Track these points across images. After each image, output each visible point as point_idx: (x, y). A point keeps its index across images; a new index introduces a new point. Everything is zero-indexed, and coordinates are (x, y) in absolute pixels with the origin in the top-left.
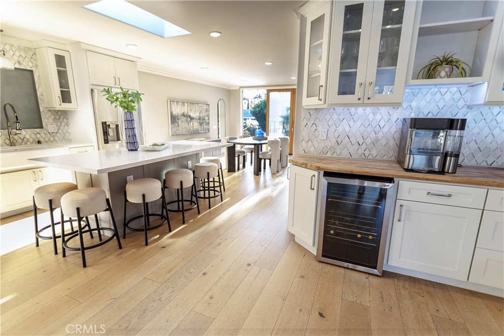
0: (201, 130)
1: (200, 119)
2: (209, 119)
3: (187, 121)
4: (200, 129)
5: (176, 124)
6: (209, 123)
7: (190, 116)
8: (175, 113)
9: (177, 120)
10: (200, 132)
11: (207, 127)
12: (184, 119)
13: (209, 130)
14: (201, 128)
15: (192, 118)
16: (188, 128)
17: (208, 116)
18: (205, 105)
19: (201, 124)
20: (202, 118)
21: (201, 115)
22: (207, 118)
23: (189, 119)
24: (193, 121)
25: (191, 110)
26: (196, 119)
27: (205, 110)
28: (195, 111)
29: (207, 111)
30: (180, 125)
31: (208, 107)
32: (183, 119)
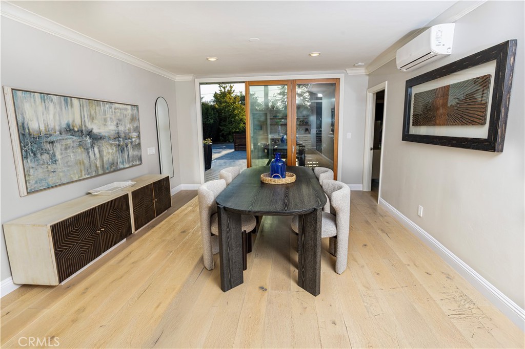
0: (123, 163)
1: (119, 137)
2: (139, 137)
3: (80, 145)
4: (120, 160)
5: (45, 157)
6: (139, 144)
7: (90, 133)
9: (48, 146)
10: (122, 166)
11: (136, 153)
12: (71, 140)
13: (140, 159)
14: (123, 157)
15: (96, 139)
16: (86, 162)
17: (137, 130)
18: (129, 107)
19: (121, 149)
20: (123, 135)
21: (121, 128)
22: (134, 134)
23: (88, 140)
24: (100, 143)
25: (92, 119)
26: (109, 138)
27: (129, 117)
28: (105, 120)
29: (134, 119)
30: (58, 156)
31: (135, 111)
32: (69, 142)
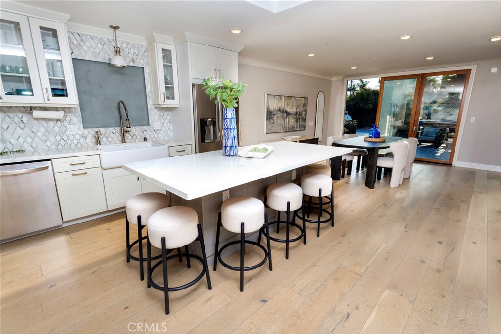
0: (297, 128)
1: (297, 114)
2: (306, 115)
3: (282, 117)
4: (296, 126)
5: (272, 120)
6: (305, 119)
7: (286, 112)
8: (271, 108)
9: (273, 116)
10: (296, 129)
11: (303, 123)
12: (280, 114)
13: (305, 127)
14: (297, 124)
15: (288, 114)
16: (283, 125)
17: (305, 111)
18: (303, 99)
19: (297, 120)
20: (298, 113)
21: (298, 110)
22: (304, 113)
23: (285, 115)
24: (290, 117)
25: (288, 105)
26: (293, 115)
27: (303, 104)
28: (292, 106)
29: (305, 105)
30: (275, 121)
31: (306, 101)
32: (279, 115)
